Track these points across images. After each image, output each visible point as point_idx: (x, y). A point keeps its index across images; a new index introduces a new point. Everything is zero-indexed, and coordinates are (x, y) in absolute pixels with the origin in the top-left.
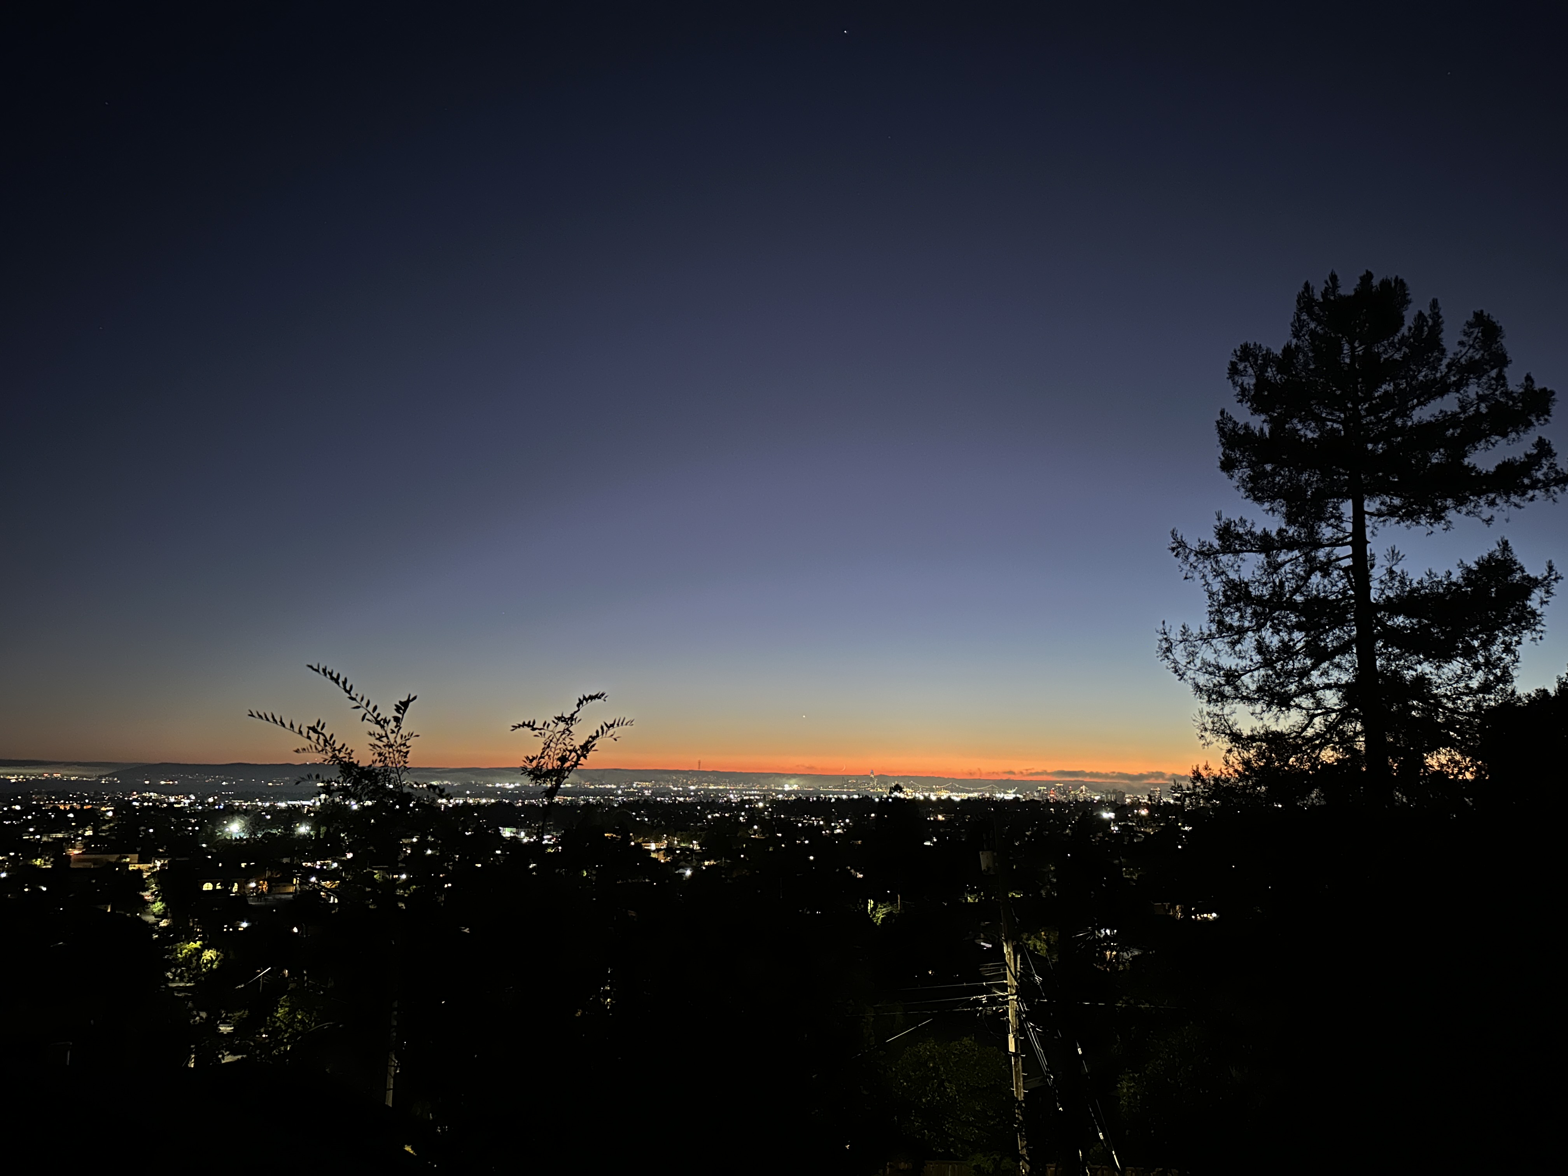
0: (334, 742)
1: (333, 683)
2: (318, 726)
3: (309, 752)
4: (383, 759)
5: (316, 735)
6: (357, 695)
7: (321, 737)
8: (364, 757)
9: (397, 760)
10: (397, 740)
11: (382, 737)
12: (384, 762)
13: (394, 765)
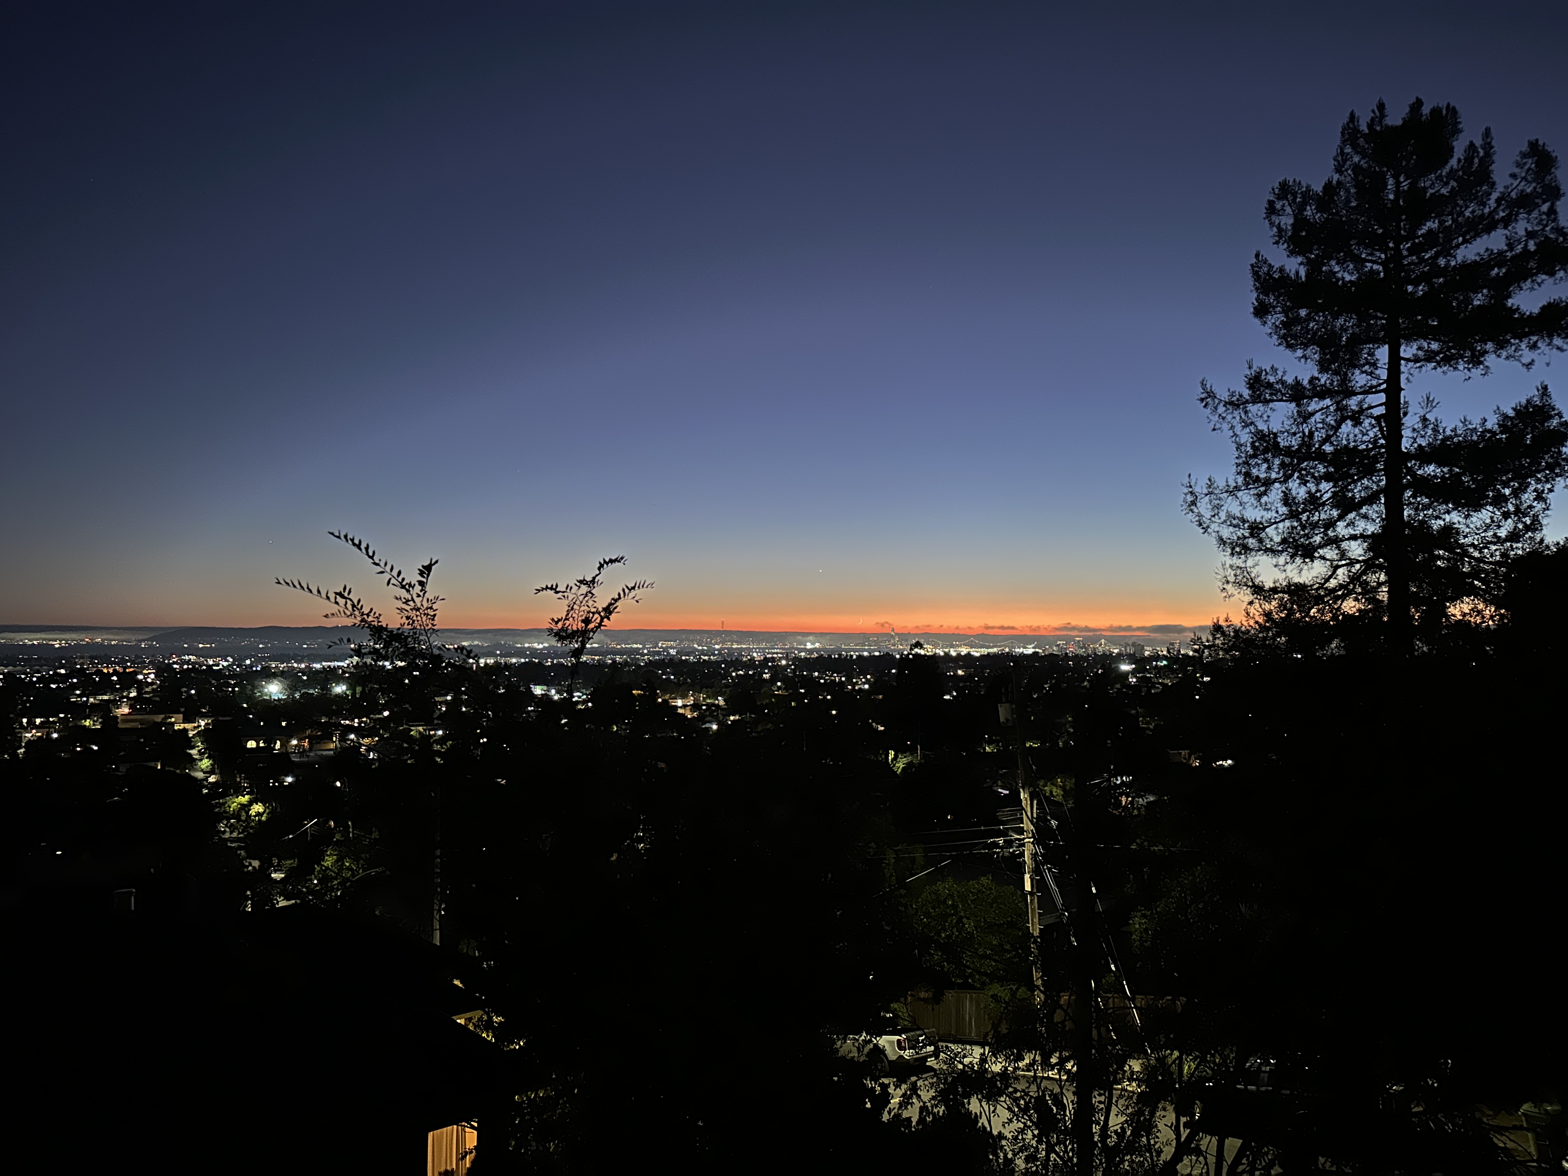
0: (362, 607)
1: (356, 549)
2: (344, 591)
3: (338, 617)
4: (411, 623)
5: (344, 600)
6: (380, 560)
7: (349, 602)
8: (393, 620)
9: (425, 623)
10: (423, 603)
11: (409, 601)
12: (412, 625)
13: (422, 627)
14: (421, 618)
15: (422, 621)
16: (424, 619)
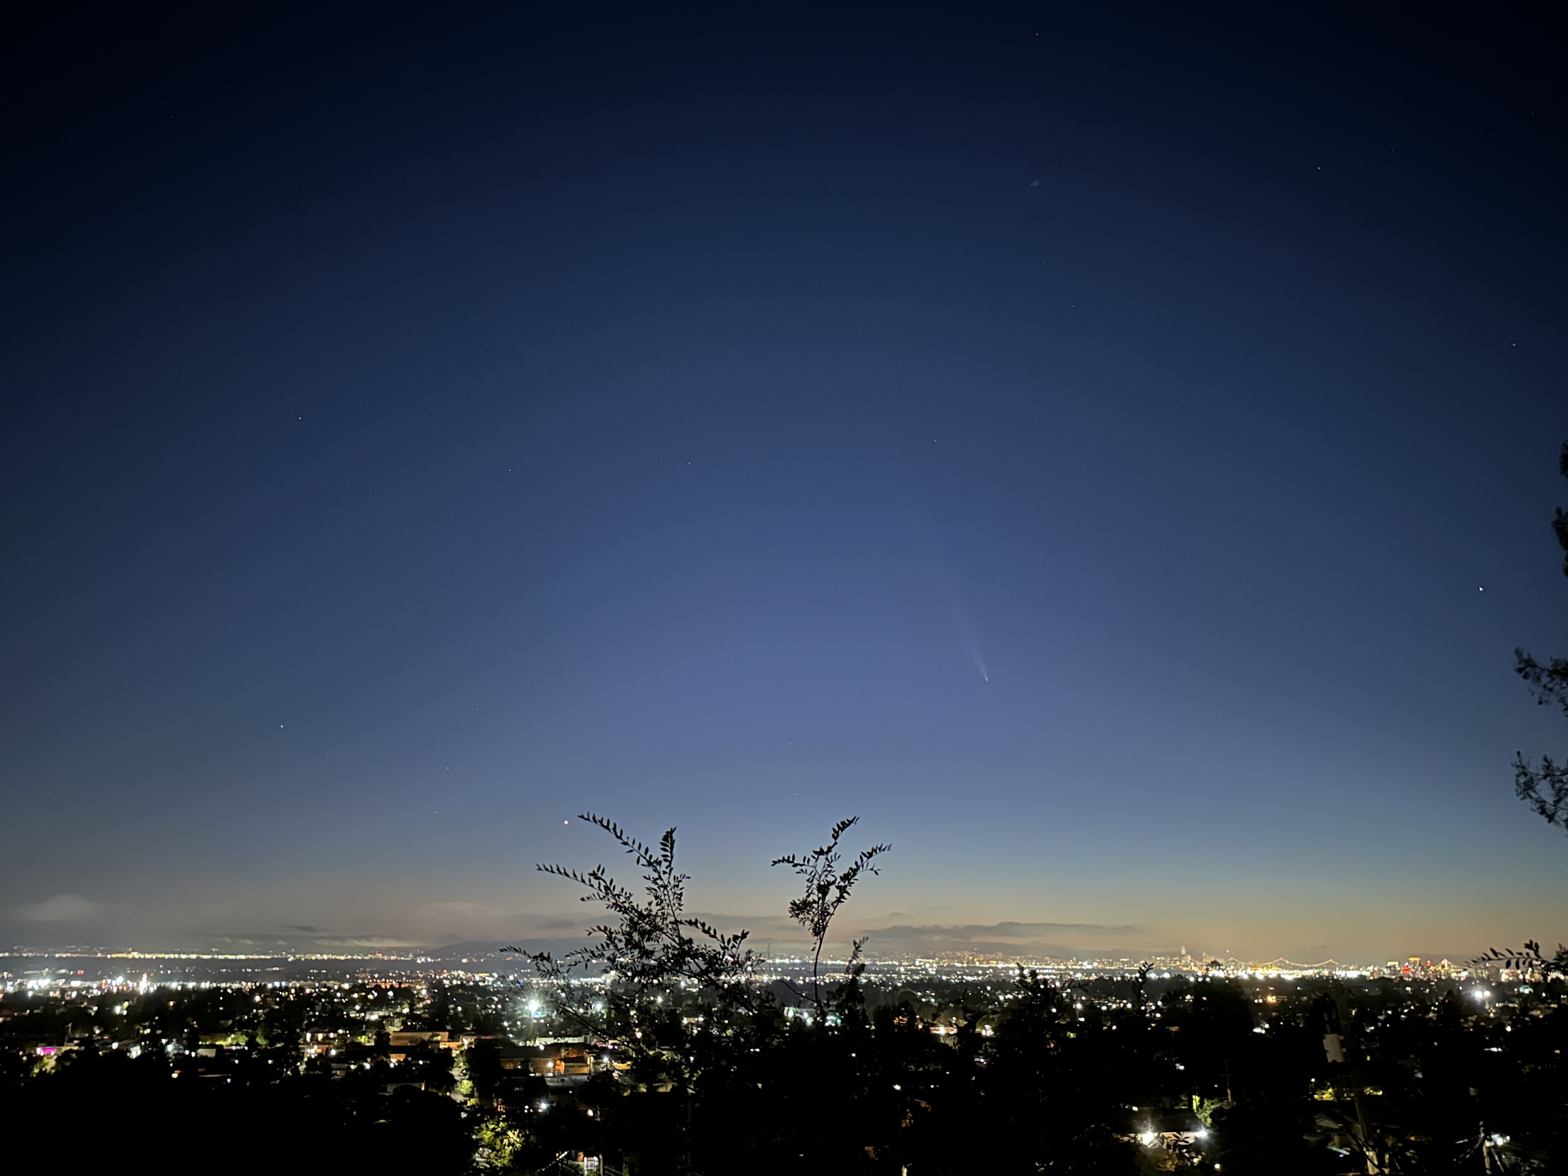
0: (614, 887)
1: (607, 831)
2: (598, 871)
3: (593, 900)
5: (597, 881)
6: (628, 838)
7: (603, 884)
9: (672, 902)
11: (657, 879)
12: (660, 905)
13: (670, 907)
14: (669, 897)
15: (669, 900)
16: (671, 898)
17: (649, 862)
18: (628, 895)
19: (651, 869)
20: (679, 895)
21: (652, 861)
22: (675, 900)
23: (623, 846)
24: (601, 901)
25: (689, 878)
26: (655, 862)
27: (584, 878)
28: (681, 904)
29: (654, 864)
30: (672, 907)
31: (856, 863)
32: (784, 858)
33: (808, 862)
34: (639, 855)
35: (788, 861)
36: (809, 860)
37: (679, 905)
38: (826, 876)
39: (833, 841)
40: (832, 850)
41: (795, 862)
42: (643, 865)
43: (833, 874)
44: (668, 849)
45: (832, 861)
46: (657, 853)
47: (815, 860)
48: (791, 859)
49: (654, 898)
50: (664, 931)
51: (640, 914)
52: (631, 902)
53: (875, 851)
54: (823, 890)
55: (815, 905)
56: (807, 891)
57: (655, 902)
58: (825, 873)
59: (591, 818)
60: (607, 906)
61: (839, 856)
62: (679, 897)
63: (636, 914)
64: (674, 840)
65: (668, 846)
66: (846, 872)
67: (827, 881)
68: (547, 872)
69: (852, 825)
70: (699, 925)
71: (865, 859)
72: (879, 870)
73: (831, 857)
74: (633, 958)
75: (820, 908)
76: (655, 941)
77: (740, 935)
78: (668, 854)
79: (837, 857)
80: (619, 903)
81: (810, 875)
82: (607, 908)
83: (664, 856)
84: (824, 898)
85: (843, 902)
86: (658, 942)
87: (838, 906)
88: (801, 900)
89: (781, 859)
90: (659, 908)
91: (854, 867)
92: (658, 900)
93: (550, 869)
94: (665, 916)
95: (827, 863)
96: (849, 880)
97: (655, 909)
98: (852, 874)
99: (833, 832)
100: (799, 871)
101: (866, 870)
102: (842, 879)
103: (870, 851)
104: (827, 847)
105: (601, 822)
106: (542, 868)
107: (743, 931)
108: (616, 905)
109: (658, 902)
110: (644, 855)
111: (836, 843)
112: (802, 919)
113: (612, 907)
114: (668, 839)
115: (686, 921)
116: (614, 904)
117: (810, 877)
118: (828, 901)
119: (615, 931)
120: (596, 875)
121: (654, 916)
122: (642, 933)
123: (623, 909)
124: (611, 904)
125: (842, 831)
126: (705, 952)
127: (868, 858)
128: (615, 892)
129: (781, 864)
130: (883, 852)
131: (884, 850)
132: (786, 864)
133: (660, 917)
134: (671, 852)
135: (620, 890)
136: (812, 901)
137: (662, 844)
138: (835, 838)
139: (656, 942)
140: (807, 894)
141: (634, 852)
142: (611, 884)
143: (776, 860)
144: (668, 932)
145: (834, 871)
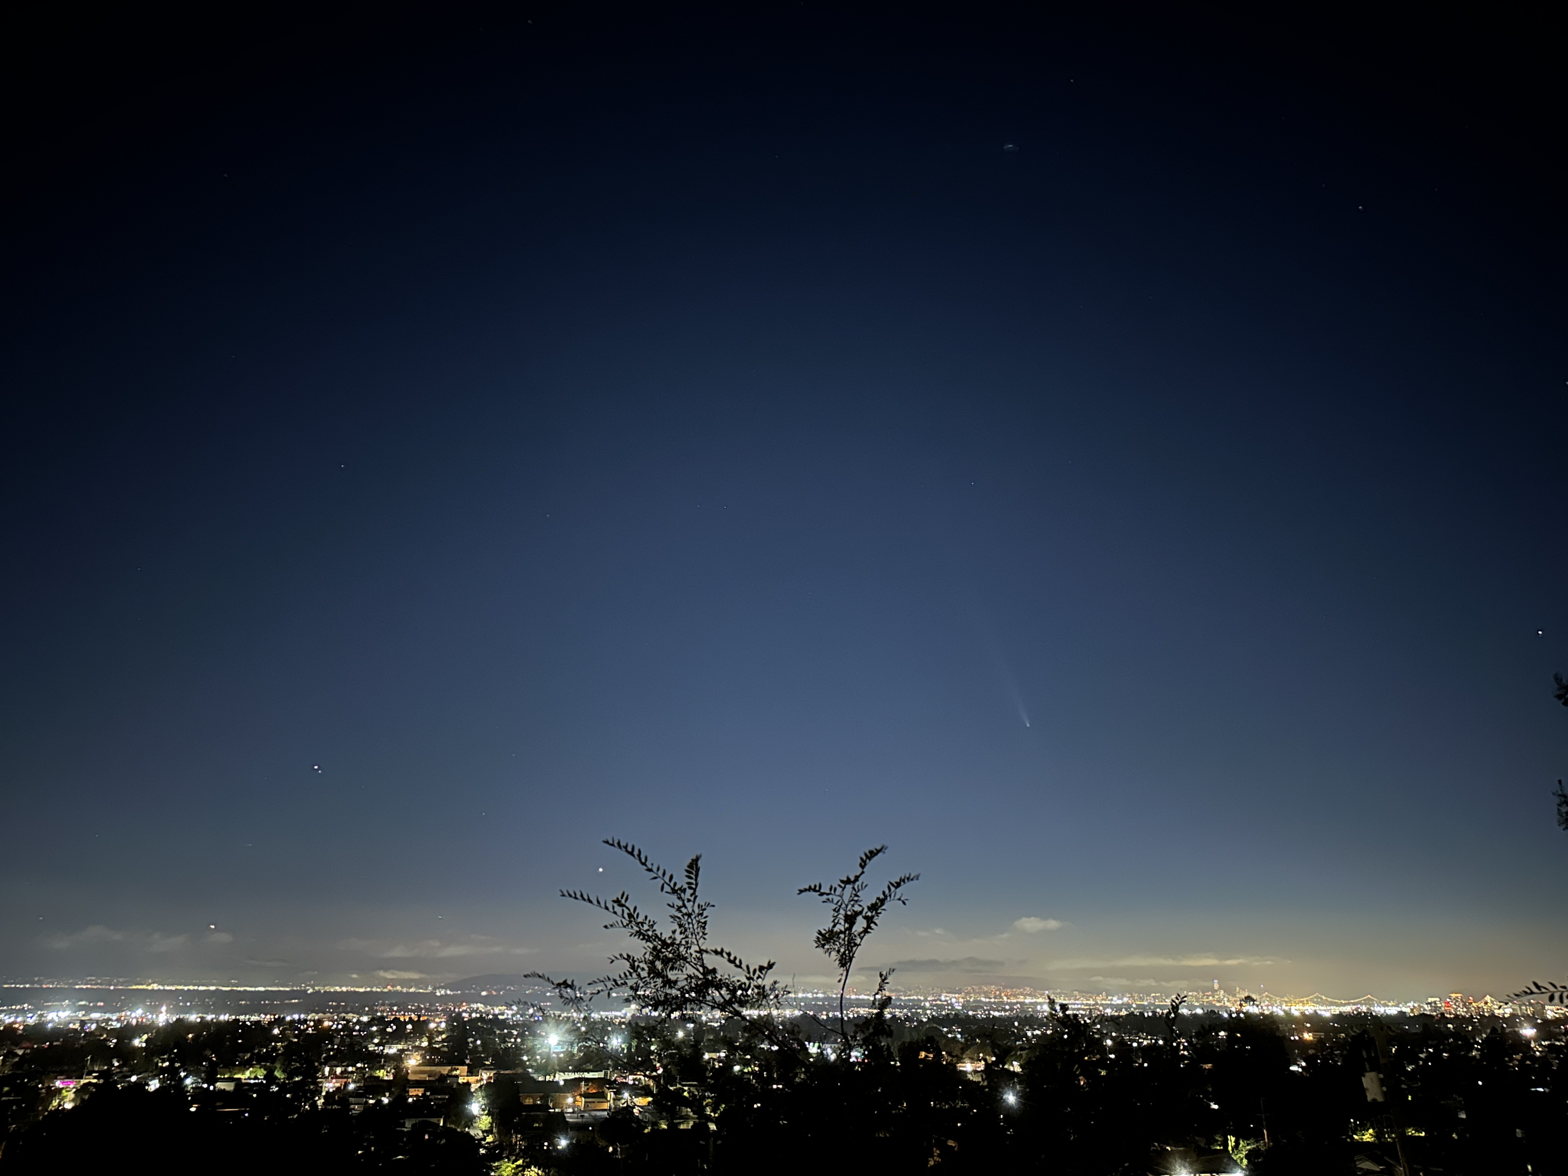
0: (638, 915)
1: (632, 857)
2: (622, 898)
3: (616, 927)
5: (621, 908)
6: (652, 864)
9: (696, 931)
10: (694, 909)
11: (681, 907)
12: (684, 933)
13: (694, 936)
14: (693, 925)
15: (693, 928)
16: (695, 926)
17: (673, 889)
18: (651, 923)
19: (675, 897)
20: (703, 923)
21: (676, 888)
22: (699, 929)
23: (648, 872)
24: (624, 929)
25: (713, 906)
26: (680, 889)
27: (607, 905)
28: (706, 932)
29: (679, 892)
30: (696, 936)
31: (884, 893)
32: (810, 887)
33: (835, 891)
34: (663, 882)
35: (815, 890)
36: (835, 889)
37: (704, 934)
38: (853, 906)
39: (860, 870)
40: (860, 879)
41: (822, 891)
42: (667, 892)
43: (860, 903)
44: (693, 876)
45: (859, 890)
46: (681, 881)
47: (841, 889)
48: (817, 888)
49: (677, 927)
50: (688, 960)
51: (664, 943)
52: (655, 930)
53: (904, 881)
54: (851, 920)
55: (842, 936)
56: (833, 921)
57: (679, 930)
58: (852, 903)
59: (616, 844)
60: (630, 934)
61: (866, 886)
62: (703, 925)
63: (660, 943)
64: (699, 868)
65: (692, 873)
66: (874, 902)
67: (853, 911)
68: (571, 899)
69: (880, 854)
70: (725, 955)
71: (893, 889)
72: (907, 900)
73: (858, 887)
74: (656, 988)
75: (846, 939)
76: (678, 970)
77: (766, 965)
78: (693, 881)
79: (864, 887)
80: (642, 931)
81: (836, 904)
82: (631, 935)
83: (688, 883)
84: (850, 928)
85: (870, 932)
86: (682, 971)
87: (865, 937)
88: (827, 930)
89: (807, 887)
90: (682, 936)
91: (882, 897)
92: (682, 928)
93: (573, 895)
94: (689, 945)
95: (854, 892)
96: (877, 909)
97: (679, 937)
98: (879, 904)
99: (860, 861)
100: (825, 900)
101: (893, 900)
102: (869, 909)
103: (898, 881)
104: (854, 875)
105: (626, 847)
106: (566, 893)
107: (769, 962)
108: (639, 933)
109: (682, 930)
110: (668, 882)
111: (863, 873)
112: (828, 949)
113: (635, 935)
114: (694, 867)
115: (712, 951)
116: (637, 932)
117: (836, 906)
118: (855, 931)
119: (638, 959)
120: (620, 901)
121: (678, 945)
122: (666, 961)
123: (646, 937)
124: (634, 931)
125: (870, 860)
126: (729, 983)
127: (896, 888)
128: (640, 920)
129: (807, 893)
130: (911, 882)
131: (912, 880)
132: (812, 893)
133: (684, 945)
134: (696, 880)
135: (644, 918)
136: (839, 931)
137: (687, 871)
138: (862, 866)
139: (680, 972)
140: (833, 924)
141: (658, 879)
142: (635, 911)
143: (802, 888)
144: (691, 962)
145: (861, 901)
